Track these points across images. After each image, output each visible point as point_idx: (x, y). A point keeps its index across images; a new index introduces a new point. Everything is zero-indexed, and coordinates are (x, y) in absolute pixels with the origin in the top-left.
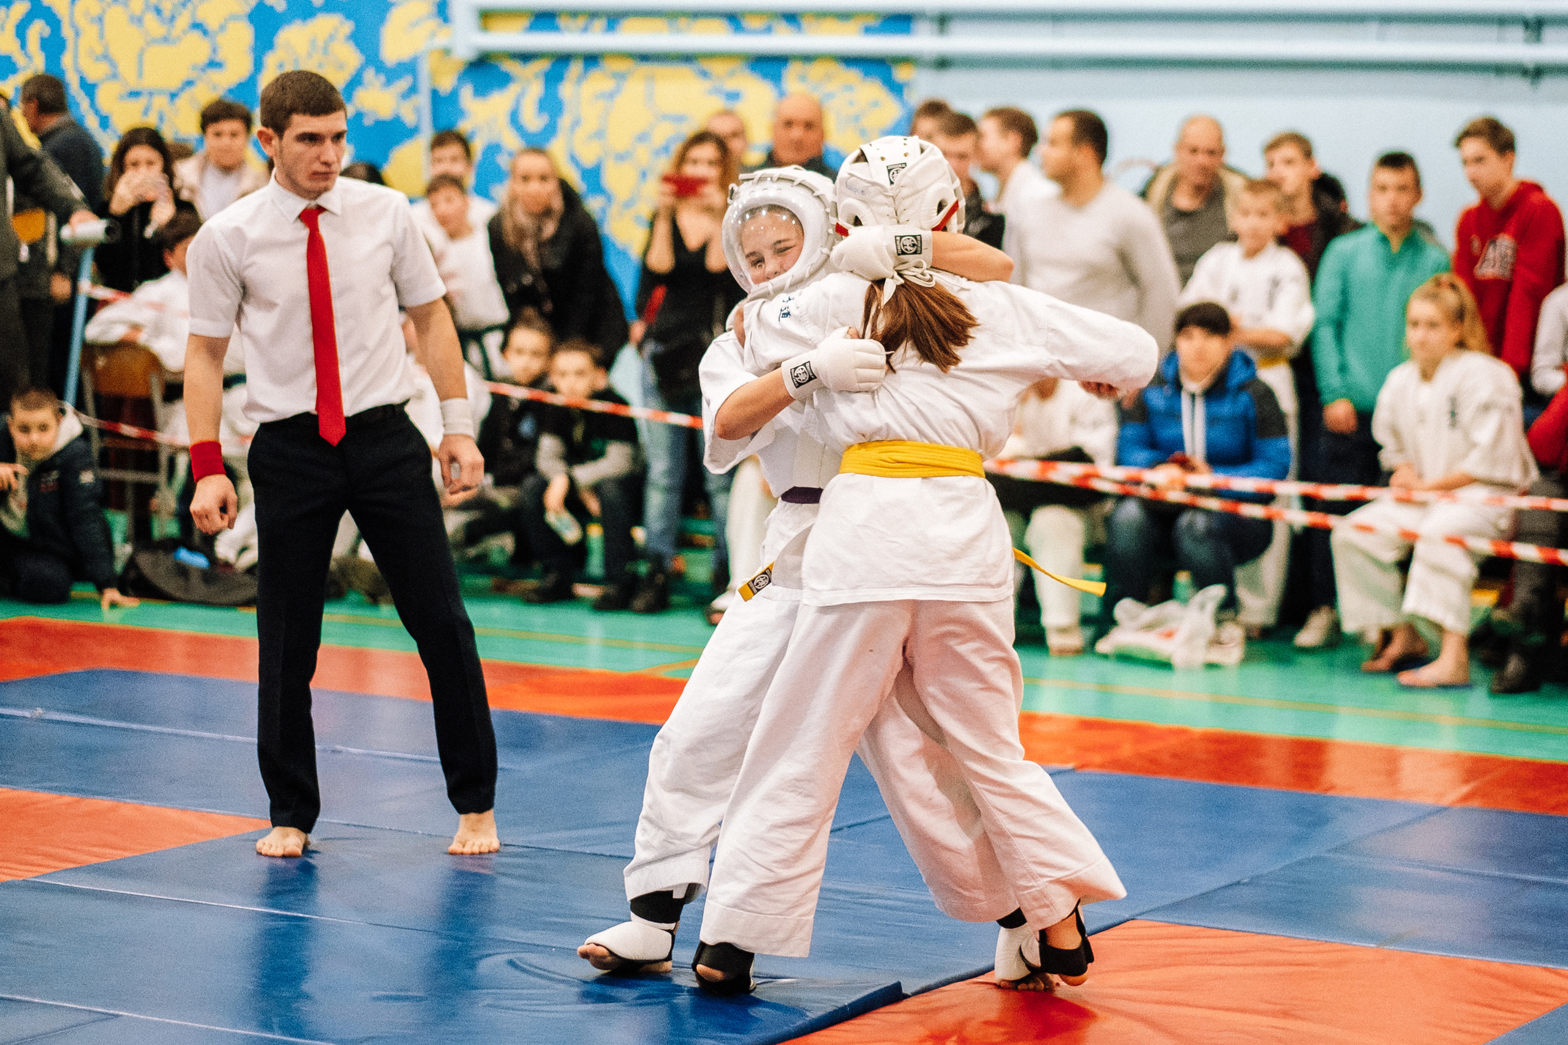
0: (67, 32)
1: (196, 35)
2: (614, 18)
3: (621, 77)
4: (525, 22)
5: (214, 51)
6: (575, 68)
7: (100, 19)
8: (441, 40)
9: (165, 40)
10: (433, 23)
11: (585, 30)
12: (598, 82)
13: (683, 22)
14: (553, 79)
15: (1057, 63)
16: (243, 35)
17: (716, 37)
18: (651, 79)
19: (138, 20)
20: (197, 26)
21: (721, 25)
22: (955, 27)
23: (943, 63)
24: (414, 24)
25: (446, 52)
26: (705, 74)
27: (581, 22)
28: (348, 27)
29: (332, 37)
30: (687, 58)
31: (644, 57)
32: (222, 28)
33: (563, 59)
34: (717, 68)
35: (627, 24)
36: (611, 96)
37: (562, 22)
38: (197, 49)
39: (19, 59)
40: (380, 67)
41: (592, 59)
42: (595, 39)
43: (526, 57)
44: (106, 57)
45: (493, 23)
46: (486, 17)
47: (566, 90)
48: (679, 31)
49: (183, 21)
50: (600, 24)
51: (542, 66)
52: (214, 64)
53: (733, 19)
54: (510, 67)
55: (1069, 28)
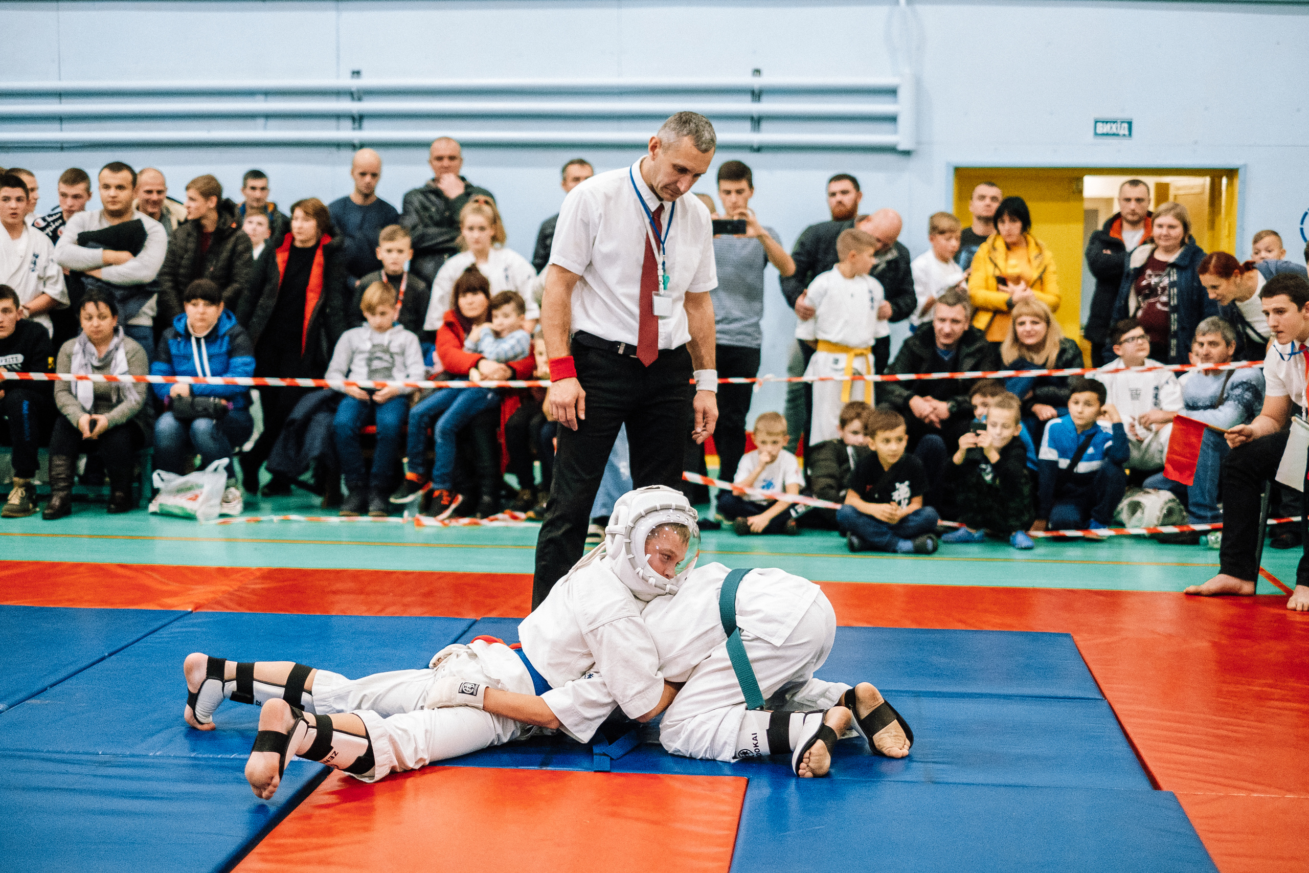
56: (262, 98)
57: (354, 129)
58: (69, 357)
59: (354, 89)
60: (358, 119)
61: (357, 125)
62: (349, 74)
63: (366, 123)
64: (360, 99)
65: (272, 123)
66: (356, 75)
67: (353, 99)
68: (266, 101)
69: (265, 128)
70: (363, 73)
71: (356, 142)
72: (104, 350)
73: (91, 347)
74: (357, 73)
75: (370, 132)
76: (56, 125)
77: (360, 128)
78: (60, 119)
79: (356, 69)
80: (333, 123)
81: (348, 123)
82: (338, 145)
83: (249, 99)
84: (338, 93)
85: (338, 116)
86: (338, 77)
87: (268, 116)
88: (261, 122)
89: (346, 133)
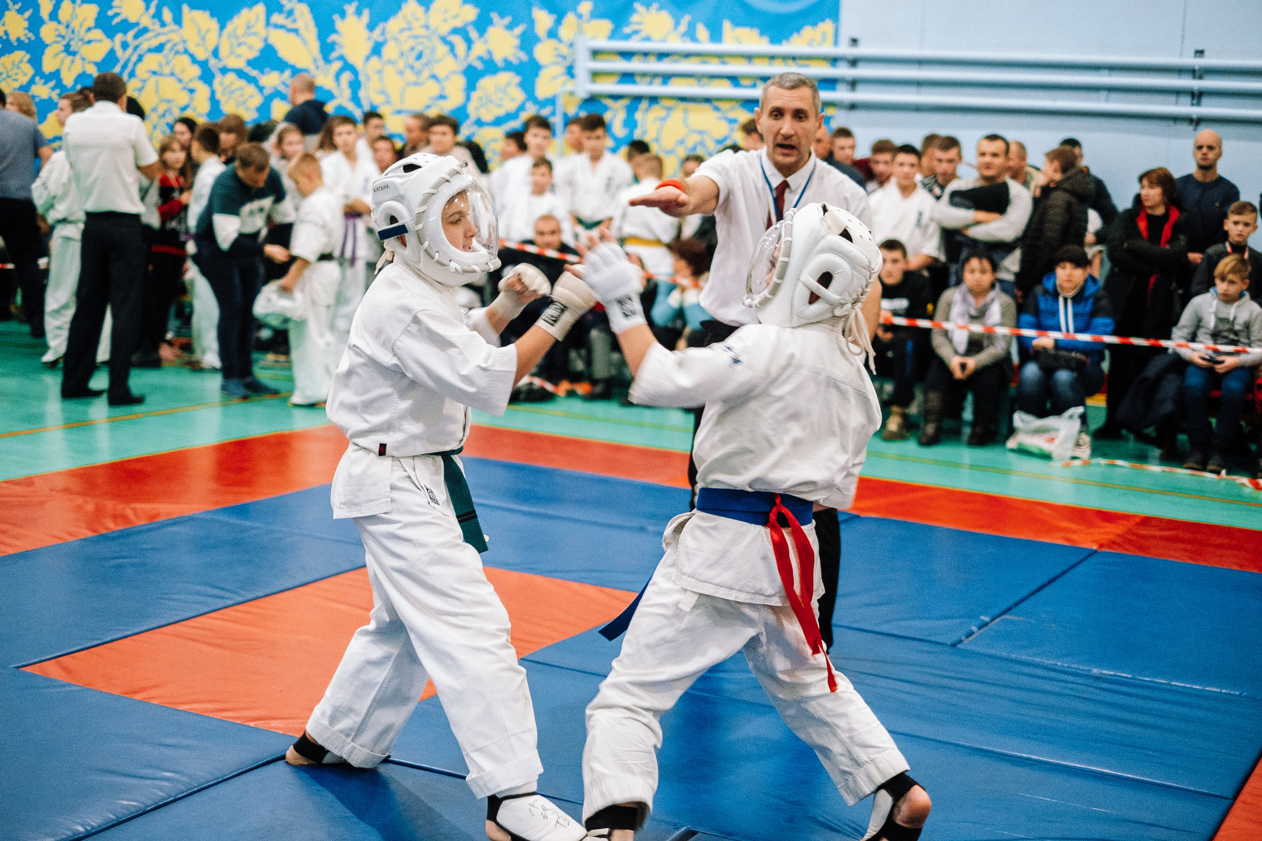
0: (362, 78)
1: (432, 82)
2: (666, 78)
3: (669, 109)
4: (616, 79)
5: (443, 89)
6: (644, 104)
7: (380, 72)
8: (570, 87)
9: (416, 84)
10: (565, 78)
11: (651, 83)
12: (657, 111)
13: (705, 80)
14: (631, 110)
15: (918, 108)
16: (460, 82)
17: (723, 89)
18: (686, 111)
19: (401, 73)
20: (434, 77)
21: (727, 83)
22: (859, 87)
23: (853, 107)
24: (555, 78)
25: (572, 93)
26: (717, 109)
27: (648, 79)
28: (517, 79)
29: (508, 84)
30: (707, 100)
31: (683, 99)
32: (447, 78)
33: (637, 99)
34: (724, 106)
35: (674, 81)
36: (663, 119)
37: (638, 79)
38: (433, 89)
39: (335, 92)
40: (535, 101)
41: (654, 99)
42: (656, 88)
43: (616, 97)
44: (383, 92)
45: (598, 79)
46: (595, 75)
47: (638, 116)
48: (702, 86)
49: (426, 73)
50: (658, 80)
51: (624, 102)
52: (442, 97)
53: (734, 79)
54: (608, 102)
55: (924, 89)
56: (1106, 72)
57: (1193, 105)
58: (949, 305)
59: (1197, 68)
60: (1197, 96)
61: (1195, 102)
62: (1193, 53)
63: (1204, 100)
64: (1201, 77)
65: (1114, 96)
66: (1198, 54)
67: (1194, 77)
68: (1110, 75)
69: (1107, 100)
70: (1206, 53)
71: (1194, 116)
72: (981, 302)
73: (971, 299)
74: (1200, 53)
75: (1208, 109)
76: (914, 89)
77: (1199, 104)
78: (919, 84)
79: (1200, 48)
80: (1173, 98)
81: (1188, 99)
82: (1176, 119)
83: (1093, 73)
84: (1180, 71)
85: (1178, 92)
86: (1181, 56)
87: (1111, 89)
88: (1103, 94)
89: (1185, 108)
